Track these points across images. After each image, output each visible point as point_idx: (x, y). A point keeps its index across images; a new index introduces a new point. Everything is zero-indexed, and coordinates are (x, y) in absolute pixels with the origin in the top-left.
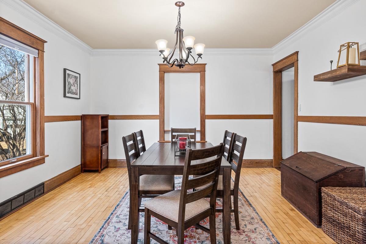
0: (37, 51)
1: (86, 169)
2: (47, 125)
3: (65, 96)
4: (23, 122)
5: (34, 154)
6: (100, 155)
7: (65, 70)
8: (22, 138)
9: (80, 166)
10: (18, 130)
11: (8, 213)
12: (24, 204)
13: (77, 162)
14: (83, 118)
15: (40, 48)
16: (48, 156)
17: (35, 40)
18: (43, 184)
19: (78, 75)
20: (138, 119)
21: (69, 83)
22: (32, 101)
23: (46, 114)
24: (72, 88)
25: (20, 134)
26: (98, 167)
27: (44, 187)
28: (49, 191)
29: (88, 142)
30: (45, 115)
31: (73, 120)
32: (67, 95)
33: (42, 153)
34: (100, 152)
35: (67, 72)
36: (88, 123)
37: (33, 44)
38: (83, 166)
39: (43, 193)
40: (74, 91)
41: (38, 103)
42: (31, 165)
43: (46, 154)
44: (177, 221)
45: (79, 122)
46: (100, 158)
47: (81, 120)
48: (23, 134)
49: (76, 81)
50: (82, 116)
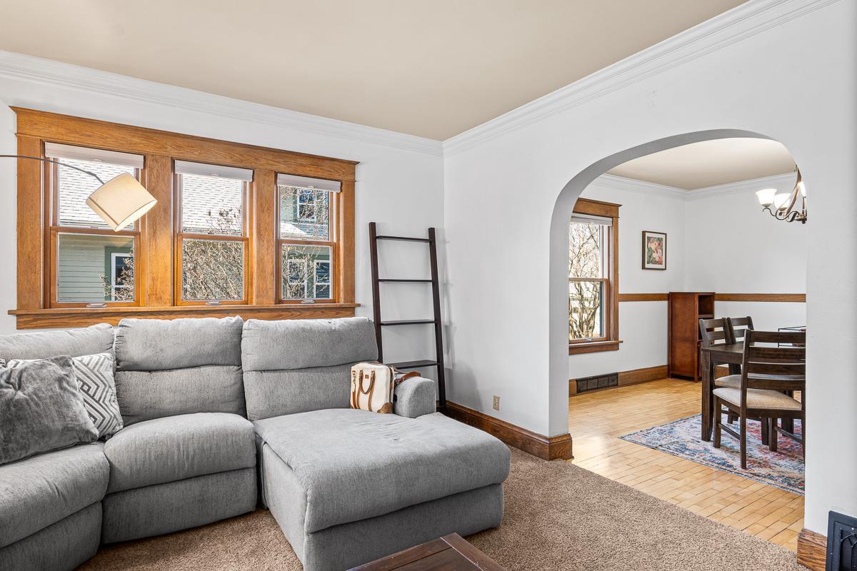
0: (611, 219)
1: (676, 373)
2: (621, 305)
3: (644, 267)
4: (592, 302)
5: (608, 338)
6: (696, 355)
7: (644, 233)
8: (590, 328)
9: (667, 367)
10: (585, 316)
11: (584, 391)
12: (597, 388)
13: (661, 360)
14: (671, 298)
15: (614, 215)
16: (622, 342)
17: (608, 208)
18: (616, 374)
19: (663, 236)
20: (770, 301)
21: (650, 249)
22: (606, 277)
23: (621, 291)
24: (655, 255)
25: (588, 322)
26: (693, 373)
27: (617, 378)
28: (623, 385)
29: (678, 334)
30: (620, 293)
31: (655, 300)
32: (647, 266)
33: (616, 337)
34: (696, 350)
35: (647, 235)
36: (678, 305)
37: (607, 212)
38: (670, 367)
39: (616, 385)
40: (657, 259)
41: (612, 279)
42: (605, 349)
43: (620, 340)
44: (739, 406)
45: (665, 303)
46: (696, 359)
47: (668, 300)
48: (592, 322)
49: (659, 244)
50: (668, 294)
